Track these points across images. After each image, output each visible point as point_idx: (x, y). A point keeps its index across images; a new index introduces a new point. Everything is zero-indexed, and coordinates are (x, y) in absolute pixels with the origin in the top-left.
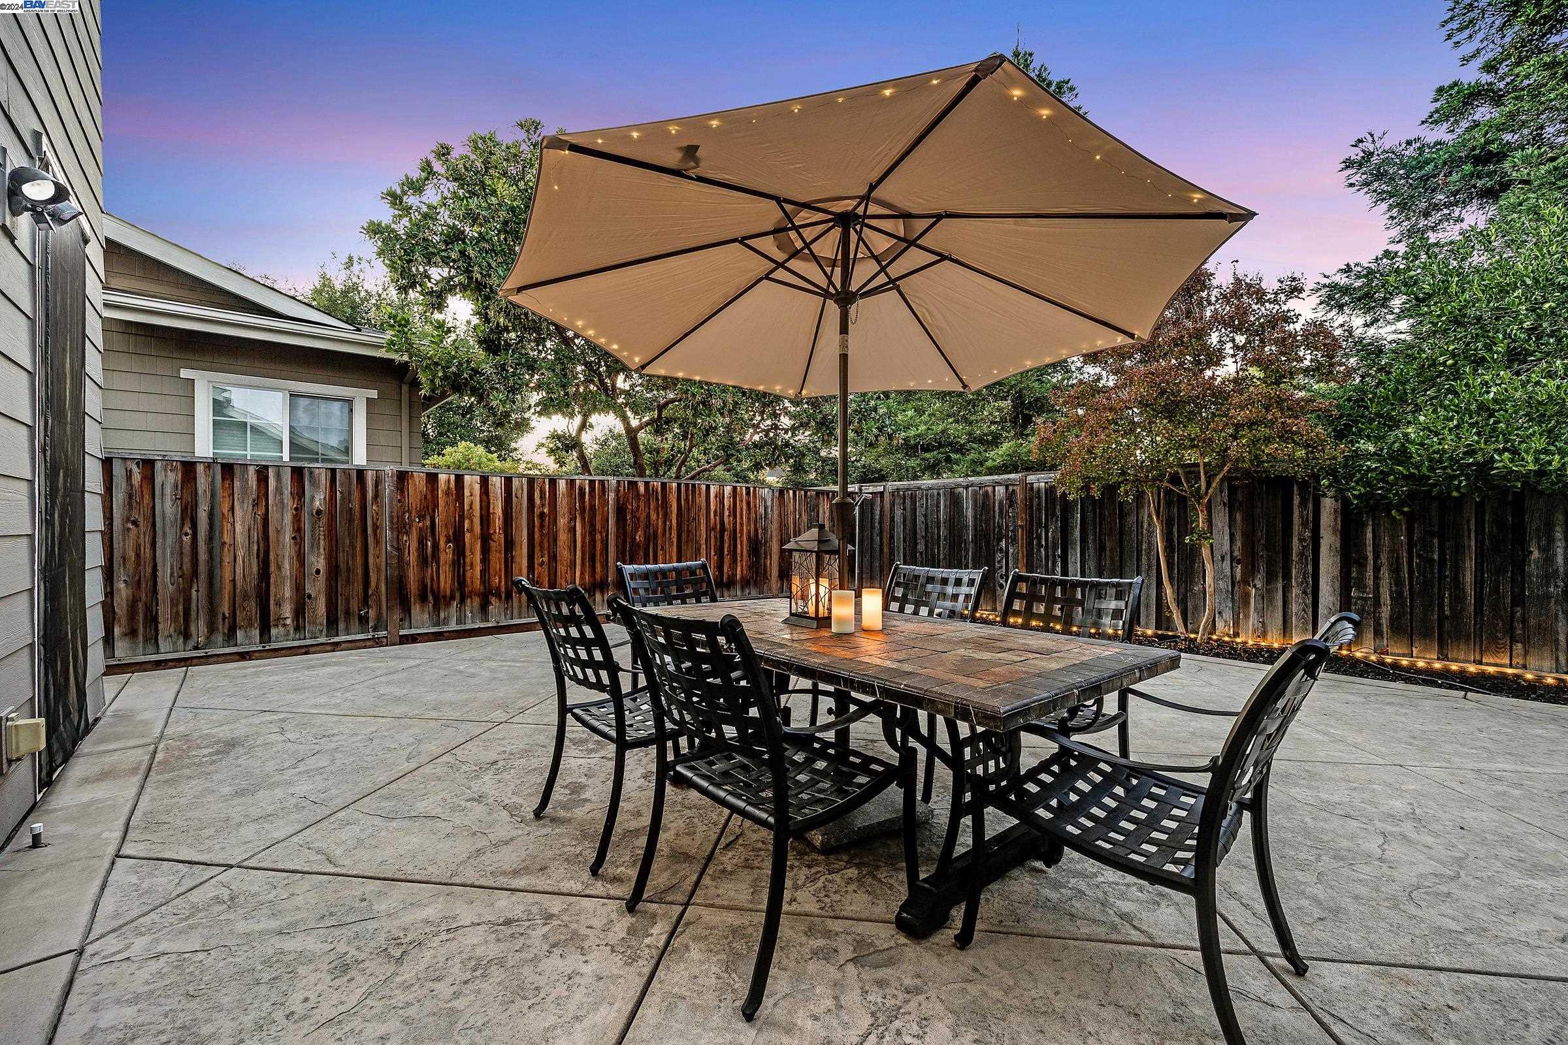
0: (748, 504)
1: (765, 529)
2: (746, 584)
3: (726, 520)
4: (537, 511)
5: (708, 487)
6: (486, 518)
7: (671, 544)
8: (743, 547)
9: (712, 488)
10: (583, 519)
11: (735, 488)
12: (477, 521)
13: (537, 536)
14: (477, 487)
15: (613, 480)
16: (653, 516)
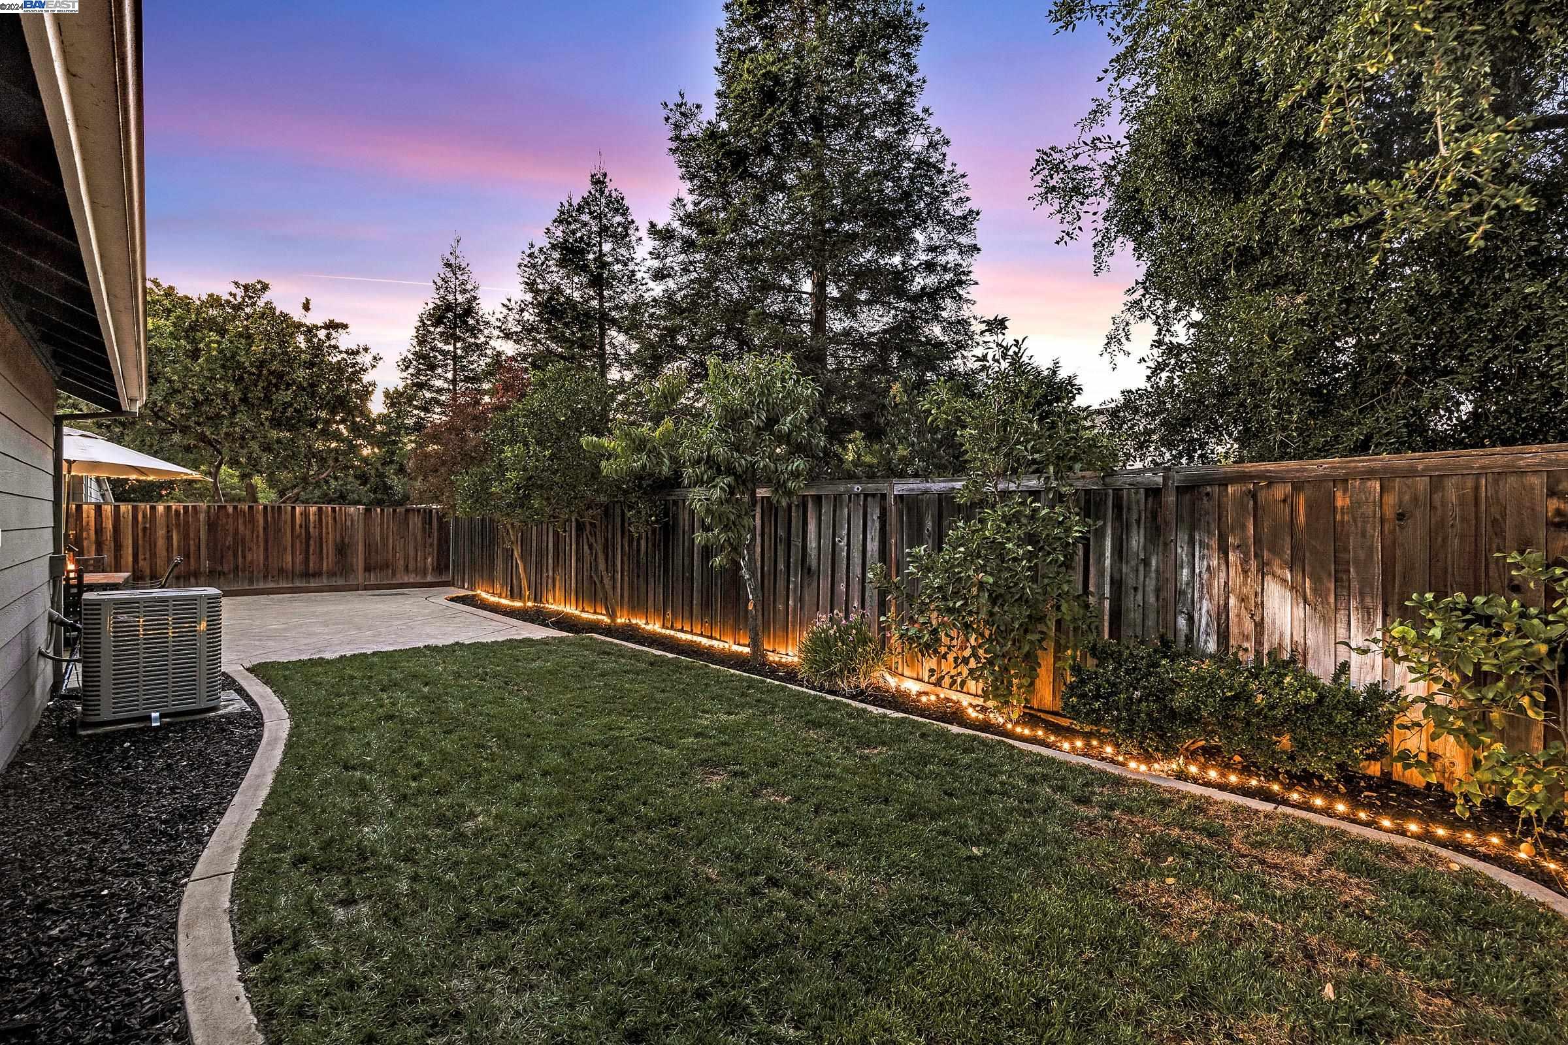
0: (335, 518)
1: (351, 537)
2: (332, 574)
3: (311, 530)
4: (140, 526)
5: (293, 508)
6: (99, 530)
7: (258, 547)
8: (329, 549)
9: (297, 509)
10: (178, 532)
11: (320, 509)
12: (92, 533)
13: (140, 542)
14: (93, 513)
15: (203, 505)
16: (241, 528)
